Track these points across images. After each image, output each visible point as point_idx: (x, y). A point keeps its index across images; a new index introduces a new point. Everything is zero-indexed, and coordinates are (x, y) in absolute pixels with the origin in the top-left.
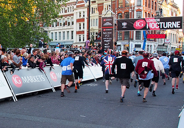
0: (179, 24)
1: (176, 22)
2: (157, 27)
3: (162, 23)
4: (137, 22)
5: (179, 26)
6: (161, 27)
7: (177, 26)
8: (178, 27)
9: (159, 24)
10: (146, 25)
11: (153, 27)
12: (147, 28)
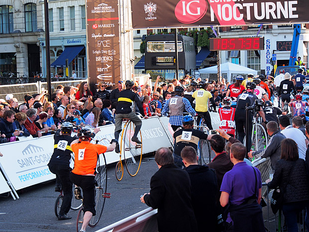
0: (295, 9)
1: (286, 3)
2: (238, 16)
3: (251, 4)
4: (184, 3)
5: (294, 13)
6: (249, 18)
7: (291, 13)
8: (292, 16)
9: (241, 8)
10: (209, 11)
11: (227, 16)
12: (213, 20)
